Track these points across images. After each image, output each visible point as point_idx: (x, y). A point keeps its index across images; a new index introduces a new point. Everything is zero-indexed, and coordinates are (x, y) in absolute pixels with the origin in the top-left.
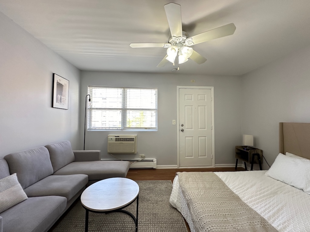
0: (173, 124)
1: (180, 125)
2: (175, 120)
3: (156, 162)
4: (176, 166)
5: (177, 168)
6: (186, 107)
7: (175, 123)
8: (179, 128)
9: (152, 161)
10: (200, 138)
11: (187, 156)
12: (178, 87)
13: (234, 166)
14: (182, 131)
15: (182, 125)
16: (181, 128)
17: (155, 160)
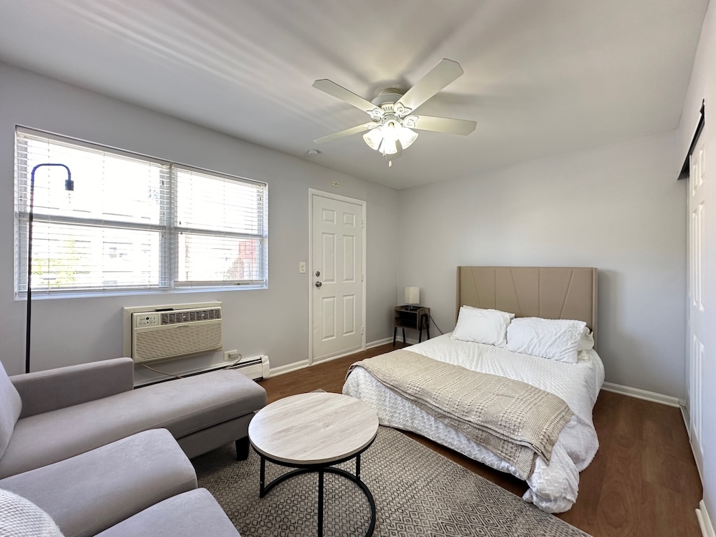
0: (301, 271)
1: (315, 274)
2: (304, 263)
3: (268, 362)
4: (307, 361)
5: (308, 365)
6: (324, 235)
7: (304, 268)
8: (313, 279)
9: (260, 361)
10: (345, 298)
11: (326, 337)
12: (311, 191)
13: (391, 340)
14: (318, 285)
15: (318, 274)
16: (317, 279)
17: (265, 358)
